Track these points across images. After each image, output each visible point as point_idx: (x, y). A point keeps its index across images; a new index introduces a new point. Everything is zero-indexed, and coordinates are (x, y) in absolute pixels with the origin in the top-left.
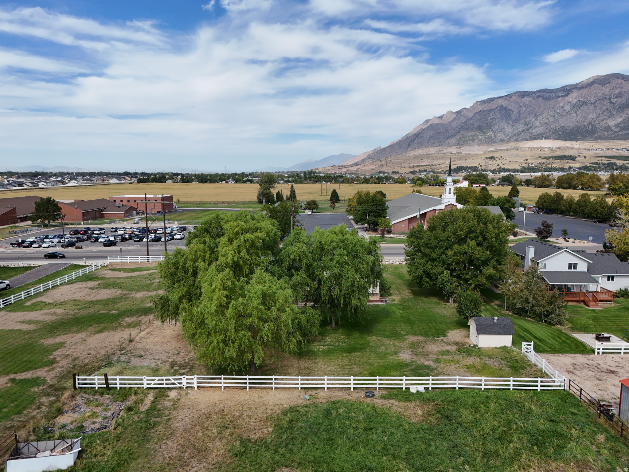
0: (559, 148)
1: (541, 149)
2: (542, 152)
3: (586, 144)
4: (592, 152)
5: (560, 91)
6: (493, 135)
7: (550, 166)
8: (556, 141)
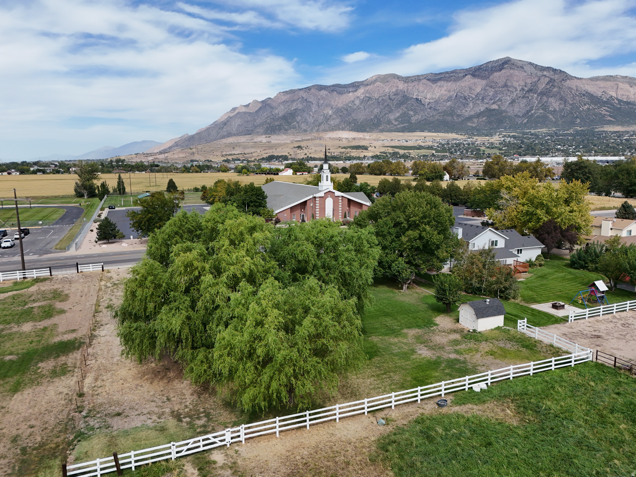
0: (354, 139)
1: (340, 139)
2: (341, 142)
3: (375, 135)
4: (380, 143)
5: (350, 87)
6: (297, 125)
7: (349, 155)
8: (351, 132)
